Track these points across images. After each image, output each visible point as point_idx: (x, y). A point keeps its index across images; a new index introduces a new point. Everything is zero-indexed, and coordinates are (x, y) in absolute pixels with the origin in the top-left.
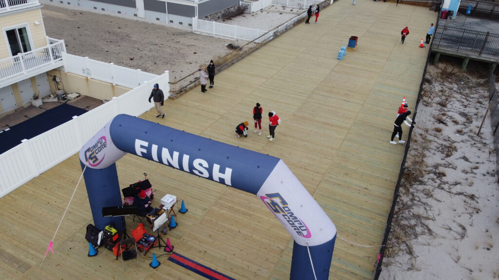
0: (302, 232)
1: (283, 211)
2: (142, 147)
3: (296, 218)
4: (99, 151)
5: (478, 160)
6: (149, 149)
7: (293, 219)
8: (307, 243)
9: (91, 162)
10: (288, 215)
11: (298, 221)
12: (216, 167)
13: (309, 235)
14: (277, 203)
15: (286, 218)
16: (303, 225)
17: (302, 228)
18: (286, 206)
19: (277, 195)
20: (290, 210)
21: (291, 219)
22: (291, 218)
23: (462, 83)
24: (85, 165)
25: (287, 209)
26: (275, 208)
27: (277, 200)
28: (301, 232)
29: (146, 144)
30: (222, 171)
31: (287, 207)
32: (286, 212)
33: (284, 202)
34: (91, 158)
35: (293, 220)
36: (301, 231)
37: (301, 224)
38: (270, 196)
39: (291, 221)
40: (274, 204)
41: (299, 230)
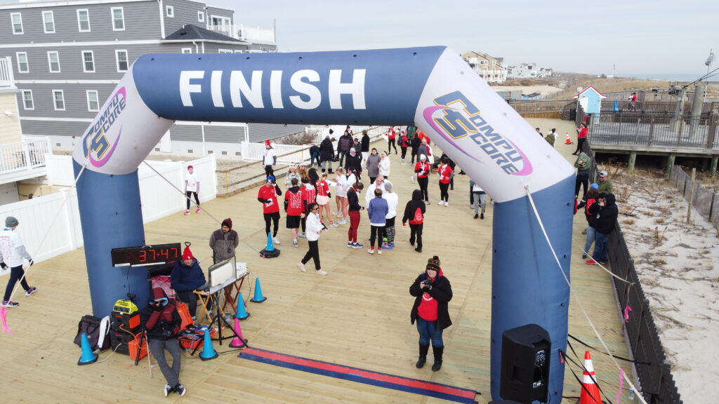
0: (514, 164)
1: (471, 128)
2: (193, 82)
3: (498, 136)
4: (111, 124)
5: (703, 245)
6: (206, 83)
7: (492, 140)
8: (526, 188)
9: (94, 154)
10: (483, 133)
11: (504, 142)
12: (335, 75)
13: (528, 169)
14: (458, 113)
15: (478, 143)
16: (514, 149)
17: (513, 156)
18: (475, 114)
19: (457, 96)
20: (484, 122)
21: (490, 142)
22: (488, 138)
23: (636, 183)
24: (81, 167)
25: (478, 121)
26: (455, 124)
27: (457, 106)
28: (511, 165)
29: (200, 74)
30: (347, 78)
31: (478, 117)
32: (477, 128)
33: (471, 108)
34: (94, 146)
35: (493, 143)
36: (511, 162)
37: (509, 147)
38: (442, 101)
39: (490, 145)
40: (452, 116)
41: (506, 161)
